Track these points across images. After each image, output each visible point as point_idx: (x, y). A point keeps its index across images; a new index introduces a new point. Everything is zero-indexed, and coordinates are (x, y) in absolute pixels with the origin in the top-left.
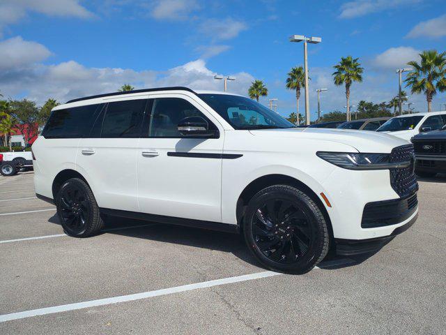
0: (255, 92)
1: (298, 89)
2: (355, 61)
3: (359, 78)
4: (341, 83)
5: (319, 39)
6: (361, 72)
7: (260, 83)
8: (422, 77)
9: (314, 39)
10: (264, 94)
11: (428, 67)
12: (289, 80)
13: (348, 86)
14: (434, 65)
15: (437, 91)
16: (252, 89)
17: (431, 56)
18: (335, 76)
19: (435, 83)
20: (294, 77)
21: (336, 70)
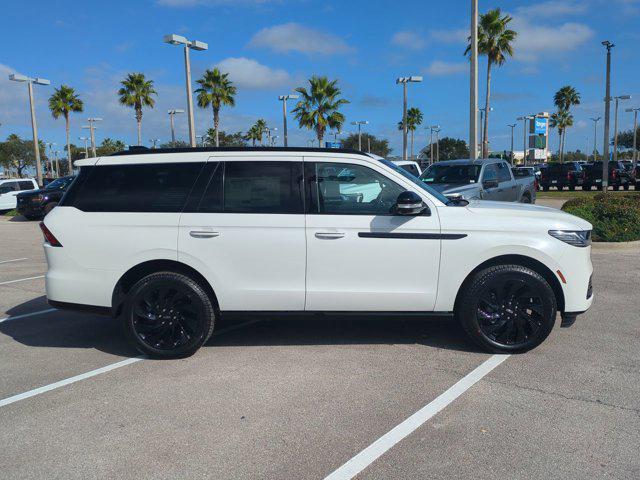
0: (61, 104)
1: (138, 106)
2: (224, 76)
3: (231, 100)
4: (207, 104)
5: (204, 46)
6: (233, 93)
7: (69, 91)
8: (313, 109)
9: (199, 44)
10: (78, 109)
11: (319, 97)
12: (122, 92)
13: (216, 110)
14: (325, 95)
15: (328, 128)
16: (54, 100)
17: (322, 83)
18: (198, 94)
19: (325, 116)
20: (131, 88)
21: (200, 86)
